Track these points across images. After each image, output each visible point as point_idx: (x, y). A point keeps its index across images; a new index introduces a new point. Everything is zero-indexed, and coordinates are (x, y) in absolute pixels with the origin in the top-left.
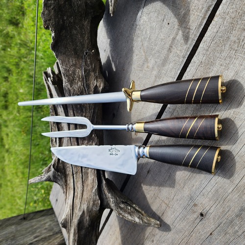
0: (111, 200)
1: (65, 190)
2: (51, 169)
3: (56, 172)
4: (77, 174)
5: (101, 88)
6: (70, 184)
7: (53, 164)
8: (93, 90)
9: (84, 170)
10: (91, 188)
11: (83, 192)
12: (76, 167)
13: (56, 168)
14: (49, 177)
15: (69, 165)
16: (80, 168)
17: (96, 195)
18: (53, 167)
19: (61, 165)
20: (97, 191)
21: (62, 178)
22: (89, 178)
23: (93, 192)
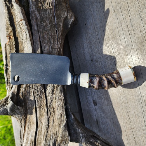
1: (23, 124)
2: (9, 102)
3: (15, 105)
4: (41, 108)
5: (72, 20)
6: (31, 118)
7: (11, 96)
8: (63, 21)
9: (50, 104)
10: (59, 123)
11: (48, 128)
12: (40, 101)
13: (14, 101)
14: (5, 111)
15: (32, 98)
16: (44, 101)
17: (65, 131)
18: (11, 100)
19: (21, 97)
20: (66, 126)
21: (21, 111)
22: (56, 113)
23: (61, 127)
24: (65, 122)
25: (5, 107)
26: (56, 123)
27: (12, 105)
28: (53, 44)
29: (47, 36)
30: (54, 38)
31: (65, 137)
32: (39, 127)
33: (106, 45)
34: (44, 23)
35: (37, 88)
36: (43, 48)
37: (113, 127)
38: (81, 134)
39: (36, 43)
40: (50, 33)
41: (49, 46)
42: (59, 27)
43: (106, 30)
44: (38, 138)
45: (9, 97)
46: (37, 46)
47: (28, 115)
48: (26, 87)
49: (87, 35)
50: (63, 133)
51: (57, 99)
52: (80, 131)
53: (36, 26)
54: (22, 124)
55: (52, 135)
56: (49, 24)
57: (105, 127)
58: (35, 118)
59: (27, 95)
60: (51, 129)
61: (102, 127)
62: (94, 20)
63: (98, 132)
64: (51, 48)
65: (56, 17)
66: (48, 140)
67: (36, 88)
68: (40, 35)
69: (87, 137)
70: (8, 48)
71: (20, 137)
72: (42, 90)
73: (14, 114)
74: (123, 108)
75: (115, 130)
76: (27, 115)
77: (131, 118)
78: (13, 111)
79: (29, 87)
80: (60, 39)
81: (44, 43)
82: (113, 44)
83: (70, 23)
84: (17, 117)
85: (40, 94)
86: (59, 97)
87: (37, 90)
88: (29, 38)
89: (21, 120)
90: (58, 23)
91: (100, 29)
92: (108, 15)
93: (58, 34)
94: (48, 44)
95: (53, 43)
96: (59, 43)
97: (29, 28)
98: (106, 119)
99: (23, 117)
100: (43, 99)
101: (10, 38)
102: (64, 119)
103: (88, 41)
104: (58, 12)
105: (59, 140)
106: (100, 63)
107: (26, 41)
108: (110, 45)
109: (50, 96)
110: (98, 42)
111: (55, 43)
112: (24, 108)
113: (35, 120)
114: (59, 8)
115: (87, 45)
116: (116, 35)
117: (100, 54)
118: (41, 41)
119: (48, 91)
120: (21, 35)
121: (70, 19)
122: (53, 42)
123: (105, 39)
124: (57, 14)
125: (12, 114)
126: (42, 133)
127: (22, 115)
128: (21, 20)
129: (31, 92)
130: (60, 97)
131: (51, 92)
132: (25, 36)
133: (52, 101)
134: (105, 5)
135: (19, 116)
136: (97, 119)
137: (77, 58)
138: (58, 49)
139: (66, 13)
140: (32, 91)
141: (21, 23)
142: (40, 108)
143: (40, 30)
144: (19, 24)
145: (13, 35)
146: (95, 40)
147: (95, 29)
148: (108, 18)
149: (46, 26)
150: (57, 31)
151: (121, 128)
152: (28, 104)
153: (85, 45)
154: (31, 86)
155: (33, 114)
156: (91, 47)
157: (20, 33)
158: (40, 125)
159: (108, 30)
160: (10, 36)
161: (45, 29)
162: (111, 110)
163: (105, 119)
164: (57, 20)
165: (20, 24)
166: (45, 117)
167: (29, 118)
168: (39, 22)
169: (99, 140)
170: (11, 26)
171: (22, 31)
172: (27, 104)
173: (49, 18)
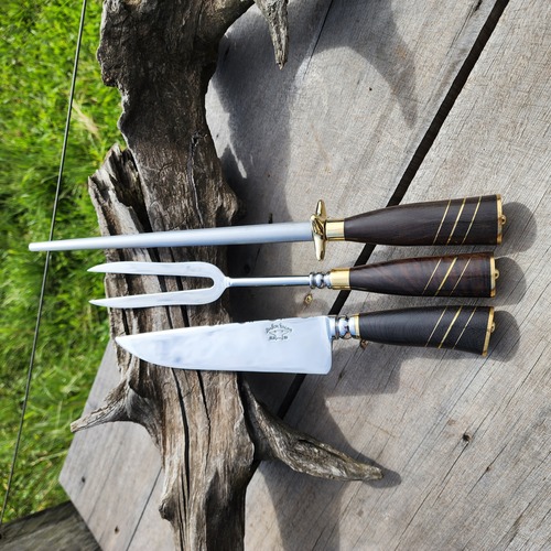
0: (277, 439)
2: (126, 393)
3: (139, 397)
5: (233, 212)
7: (129, 379)
8: (214, 216)
9: (208, 384)
10: (230, 420)
11: (209, 433)
13: (137, 388)
14: (121, 411)
16: (196, 381)
17: (243, 434)
18: (131, 387)
19: (150, 380)
20: (244, 424)
21: (154, 409)
23: (235, 428)
24: (242, 416)
31: (244, 446)
32: (191, 435)
38: (277, 437)
44: (192, 457)
45: (125, 382)
50: (240, 439)
52: (273, 432)
54: (158, 436)
55: (218, 446)
58: (181, 419)
59: (160, 375)
60: (216, 435)
65: (201, 210)
66: (212, 458)
69: (289, 443)
76: (165, 416)
83: (231, 217)
84: (145, 422)
89: (154, 428)
99: (157, 421)
102: (238, 410)
104: (204, 200)
112: (157, 402)
113: (182, 422)
121: (228, 209)
124: (202, 204)
126: (198, 446)
135: (150, 417)
139: (219, 199)
142: (190, 397)
158: (192, 431)
164: (203, 216)
166: (200, 413)
167: (171, 420)
172: (163, 391)
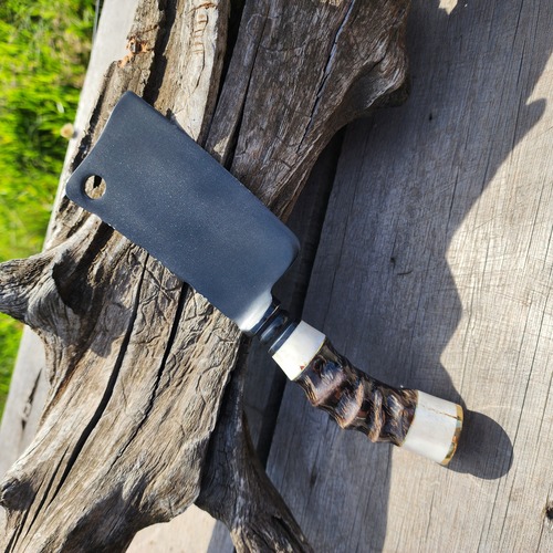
2: (42, 280)
3: (60, 300)
4: (145, 351)
5: (390, 86)
6: (94, 365)
7: (57, 259)
8: (356, 72)
9: (182, 348)
10: (185, 428)
11: (140, 426)
12: (152, 322)
13: (63, 283)
14: (18, 303)
15: (128, 299)
16: (165, 331)
17: (192, 466)
18: (54, 276)
19: (92, 282)
20: (203, 451)
21: (72, 330)
22: (190, 389)
23: (185, 446)
24: (206, 434)
25: (22, 291)
26: (174, 424)
27: (49, 296)
28: (283, 142)
29: (277, 103)
30: (297, 122)
31: (183, 484)
32: (110, 410)
33: (471, 228)
34: (284, 50)
35: (161, 275)
36: (241, 141)
37: (358, 518)
38: (243, 496)
39: (224, 113)
40: (290, 99)
41: (267, 146)
42: (333, 90)
43: (497, 176)
44: (92, 444)
45: (49, 261)
46: (221, 126)
47: (90, 350)
48: (122, 255)
49: (420, 161)
50: (183, 469)
51: (210, 345)
52: (242, 488)
53: (250, 48)
54: (58, 371)
55: (142, 455)
56: (302, 61)
57: (333, 506)
58: (109, 374)
59: (114, 284)
60: (147, 437)
61: (321, 501)
62: (468, 118)
63: (301, 510)
64: (269, 152)
65: (340, 46)
66: (121, 468)
67: (156, 274)
68: (250, 89)
69: (256, 517)
70: (117, 81)
71: (29, 392)
72: (173, 289)
73: (44, 326)
74: (425, 476)
75: (363, 532)
76: (86, 351)
77: (434, 523)
78: (45, 318)
79: (135, 257)
80: (314, 137)
81: (254, 123)
82: (499, 239)
83: (380, 93)
84: (49, 339)
85: (160, 299)
86: (221, 340)
87: (156, 281)
88: (208, 84)
89: (58, 356)
90: (335, 73)
91: (476, 162)
92: (531, 126)
93: (316, 112)
94: (265, 134)
95: (286, 141)
96: (307, 148)
97: (223, 46)
98: (348, 482)
99: (68, 351)
100: (163, 322)
101: (139, 49)
102: (205, 422)
103: (411, 184)
104: (355, 32)
105: (160, 483)
106: (419, 285)
107: (192, 88)
108: (486, 238)
109: (194, 322)
110: (447, 206)
111: (291, 143)
112: (85, 323)
113: (107, 379)
114: (363, 18)
115: (402, 199)
116: (524, 210)
117: (433, 250)
118: (247, 114)
119: (192, 303)
120: (182, 60)
121: (386, 76)
122: (288, 135)
123: (476, 205)
124: (348, 37)
125: (37, 324)
126: (110, 433)
127: (68, 341)
128: (208, 6)
129: (132, 279)
130: (225, 341)
131: (200, 311)
132: (196, 69)
133: (192, 341)
134: (535, 82)
135: (60, 340)
136: (318, 467)
137: (342, 226)
138: (291, 168)
139: (381, 48)
140: (139, 278)
141: (202, 16)
142: (142, 349)
143: (258, 69)
144: (193, 16)
145: (156, 44)
146: (437, 192)
147: (457, 150)
148: (526, 138)
149: (287, 66)
150: (318, 99)
151: (384, 538)
152: (105, 314)
153: (393, 191)
154: (141, 259)
155: (109, 357)
156: (411, 210)
157: (184, 48)
158: (114, 405)
159: (503, 182)
160: (143, 42)
161: (278, 75)
162: (378, 463)
163: (345, 479)
164: (337, 59)
165: (197, 19)
166: (143, 385)
167: (90, 363)
168: (268, 39)
169: (294, 542)
170: (160, 8)
171: (194, 48)
172: (103, 312)
173: (312, 41)
